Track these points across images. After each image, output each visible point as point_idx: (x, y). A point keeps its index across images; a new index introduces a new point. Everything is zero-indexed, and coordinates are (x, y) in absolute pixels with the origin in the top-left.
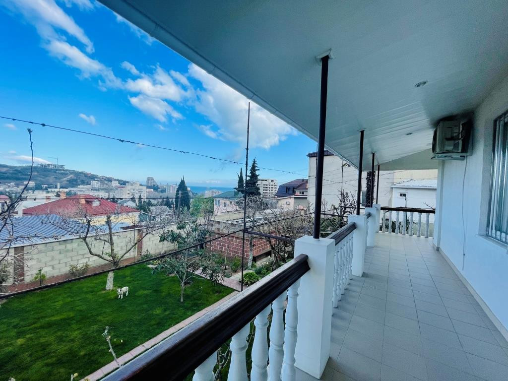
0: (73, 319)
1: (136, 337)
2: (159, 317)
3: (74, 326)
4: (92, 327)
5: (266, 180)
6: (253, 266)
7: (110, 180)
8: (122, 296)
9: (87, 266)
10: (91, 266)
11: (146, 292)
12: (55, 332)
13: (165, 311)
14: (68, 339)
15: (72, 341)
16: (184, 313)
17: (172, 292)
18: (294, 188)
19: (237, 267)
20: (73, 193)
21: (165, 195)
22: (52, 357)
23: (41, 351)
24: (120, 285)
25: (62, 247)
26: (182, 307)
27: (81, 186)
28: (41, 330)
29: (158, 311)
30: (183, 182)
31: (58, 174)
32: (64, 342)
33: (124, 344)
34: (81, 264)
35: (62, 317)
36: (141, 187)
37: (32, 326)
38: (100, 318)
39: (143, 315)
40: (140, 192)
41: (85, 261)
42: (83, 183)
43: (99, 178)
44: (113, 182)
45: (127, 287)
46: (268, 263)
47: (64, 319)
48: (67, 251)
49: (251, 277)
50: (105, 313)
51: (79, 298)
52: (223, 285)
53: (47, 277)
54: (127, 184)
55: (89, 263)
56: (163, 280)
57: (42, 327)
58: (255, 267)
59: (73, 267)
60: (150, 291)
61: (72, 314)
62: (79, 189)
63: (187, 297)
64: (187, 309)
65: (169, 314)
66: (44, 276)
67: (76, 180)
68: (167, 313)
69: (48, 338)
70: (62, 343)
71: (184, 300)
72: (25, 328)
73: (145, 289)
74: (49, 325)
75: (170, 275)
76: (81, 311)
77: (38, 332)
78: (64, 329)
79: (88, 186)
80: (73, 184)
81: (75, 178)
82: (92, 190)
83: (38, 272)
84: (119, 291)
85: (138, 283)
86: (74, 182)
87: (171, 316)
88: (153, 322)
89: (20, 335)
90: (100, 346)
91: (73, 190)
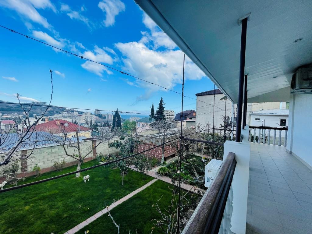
0: (58, 195)
1: (97, 206)
2: (109, 194)
3: (58, 199)
4: (69, 199)
5: (167, 111)
6: (164, 163)
7: (73, 111)
8: (86, 181)
9: (64, 162)
10: (67, 162)
11: (100, 179)
12: (48, 203)
13: (113, 190)
14: (55, 207)
15: (58, 208)
16: (125, 192)
17: (116, 179)
18: (185, 116)
19: (155, 164)
20: (51, 119)
21: (106, 120)
22: (47, 218)
23: (40, 214)
24: (84, 174)
25: (50, 150)
26: (123, 188)
27: (56, 115)
28: (39, 201)
29: (108, 191)
30: (117, 112)
31: (42, 108)
32: (53, 208)
33: (89, 211)
34: (60, 161)
35: (51, 193)
36: (91, 115)
37: (33, 199)
38: (74, 194)
39: (100, 193)
40: (91, 118)
41: (62, 159)
42: (57, 113)
43: (66, 110)
44: (75, 112)
45: (89, 176)
46: (173, 162)
47: (53, 195)
48: (52, 153)
49: (164, 170)
50: (76, 191)
51: (60, 182)
52: (147, 175)
53: (41, 169)
54: (83, 113)
55: (65, 161)
56: (110, 171)
57: (39, 199)
58: (166, 164)
59: (56, 163)
60: (103, 178)
61: (57, 192)
62: (55, 117)
63: (125, 182)
64: (126, 189)
65: (115, 192)
66: (39, 168)
67: (53, 111)
68: (114, 191)
69: (43, 206)
70: (52, 209)
71: (124, 184)
72: (29, 200)
73: (99, 177)
74: (44, 198)
75: (114, 169)
76: (62, 190)
77: (37, 202)
78: (53, 200)
79: (60, 115)
80: (51, 114)
81: (53, 110)
82: (62, 117)
83: (35, 166)
84: (84, 178)
85: (95, 173)
86: (52, 113)
87: (117, 194)
88: (106, 197)
89: (26, 204)
90: (75, 211)
91: (51, 117)
